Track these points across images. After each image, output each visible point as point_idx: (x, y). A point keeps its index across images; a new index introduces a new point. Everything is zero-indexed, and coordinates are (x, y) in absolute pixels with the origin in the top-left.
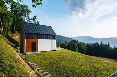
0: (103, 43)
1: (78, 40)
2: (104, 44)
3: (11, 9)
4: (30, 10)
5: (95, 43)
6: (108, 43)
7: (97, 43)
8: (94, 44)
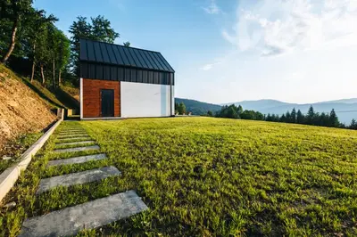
0: (315, 111)
1: (240, 107)
2: (320, 114)
3: (73, 35)
4: (116, 31)
5: (290, 113)
6: (333, 112)
7: (297, 111)
8: (288, 114)
